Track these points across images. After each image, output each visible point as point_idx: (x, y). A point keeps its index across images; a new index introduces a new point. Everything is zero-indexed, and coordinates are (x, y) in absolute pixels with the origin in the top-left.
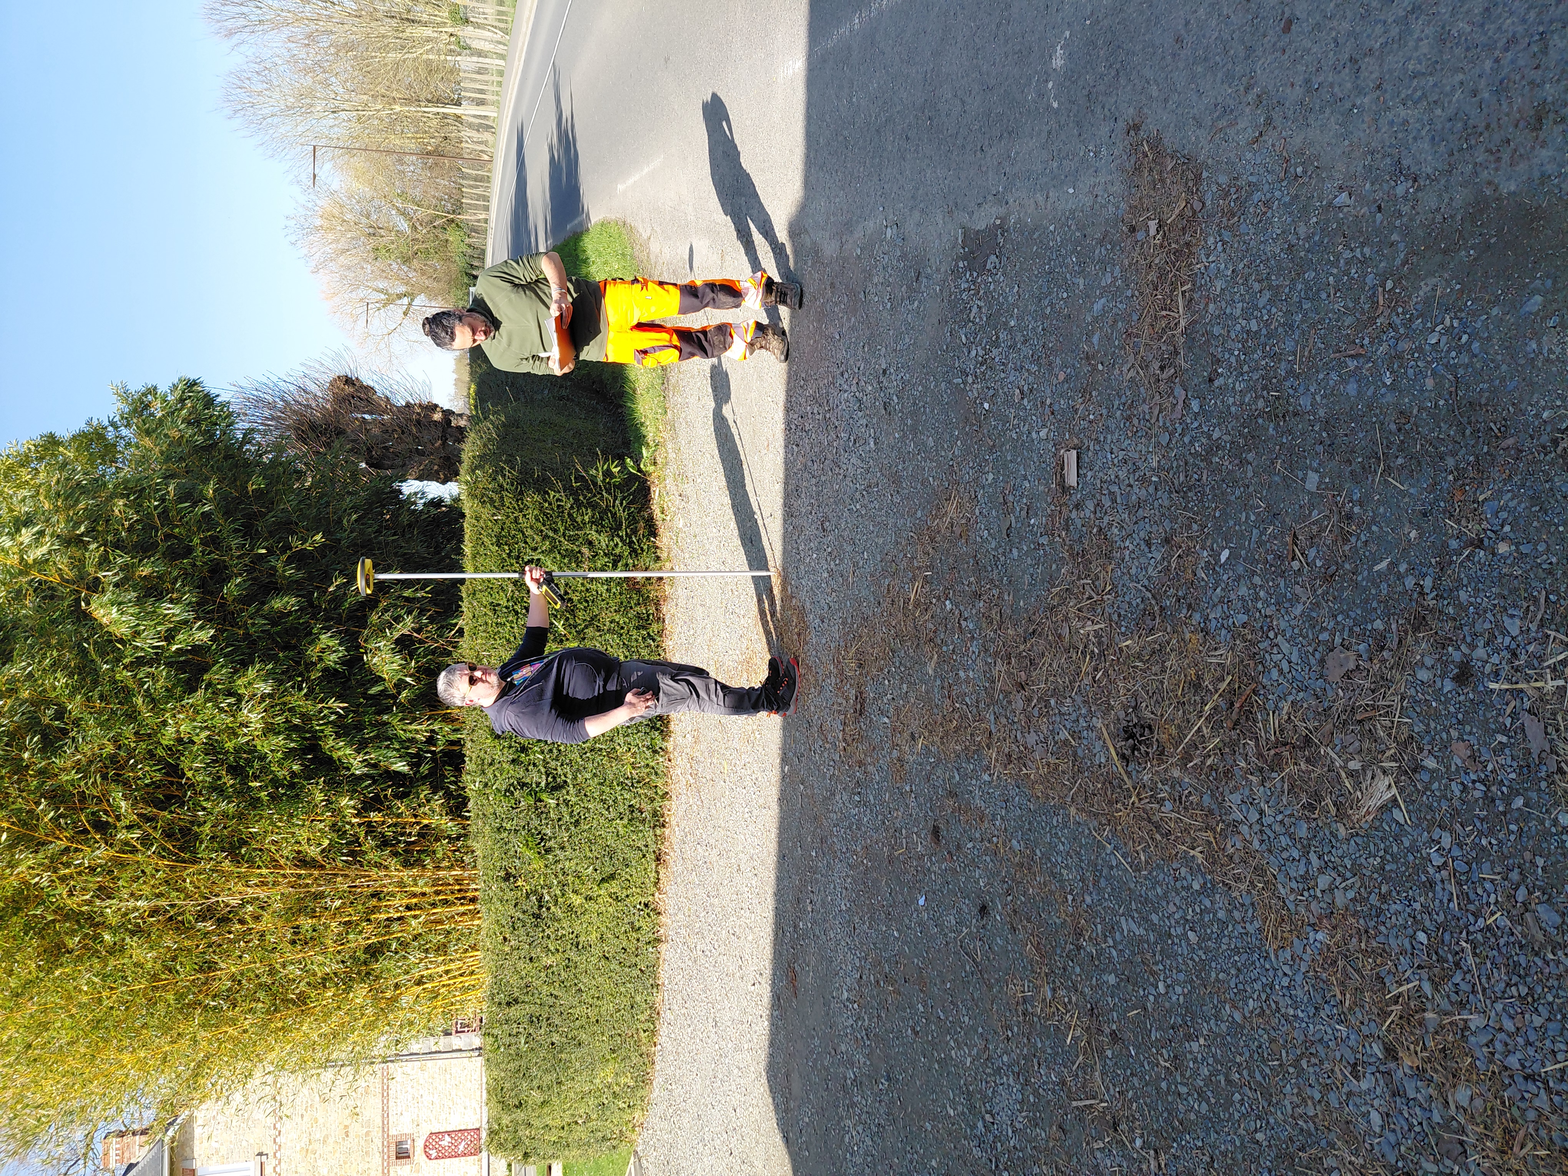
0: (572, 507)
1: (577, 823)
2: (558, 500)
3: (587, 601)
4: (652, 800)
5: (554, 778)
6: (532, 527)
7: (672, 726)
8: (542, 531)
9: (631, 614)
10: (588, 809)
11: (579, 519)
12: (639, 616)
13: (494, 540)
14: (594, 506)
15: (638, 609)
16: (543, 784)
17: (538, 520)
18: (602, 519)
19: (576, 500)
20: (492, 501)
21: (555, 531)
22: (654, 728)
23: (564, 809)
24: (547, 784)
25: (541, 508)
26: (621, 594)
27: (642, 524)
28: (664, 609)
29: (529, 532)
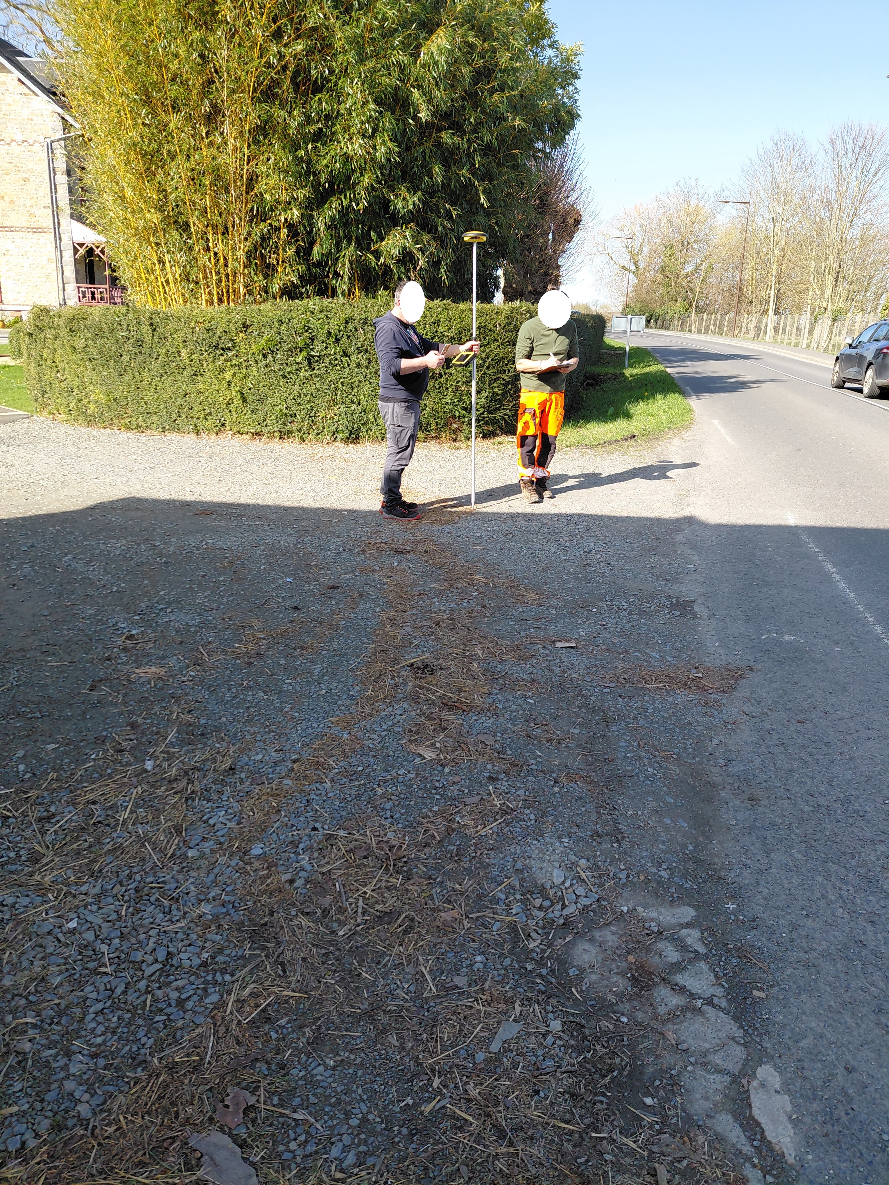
0: (504, 380)
1: (284, 377)
2: (509, 371)
3: (439, 388)
4: (299, 431)
5: (317, 361)
6: (491, 351)
7: (352, 446)
8: (488, 358)
9: (431, 419)
10: (294, 385)
11: (496, 384)
12: (429, 424)
13: (483, 324)
14: (504, 395)
15: (434, 424)
16: (312, 353)
17: (496, 355)
18: (496, 400)
19: (508, 383)
20: (509, 324)
21: (488, 368)
22: (351, 433)
23: (295, 367)
24: (313, 356)
25: (503, 358)
26: (444, 412)
27: (491, 429)
28: (433, 442)
29: (488, 349)
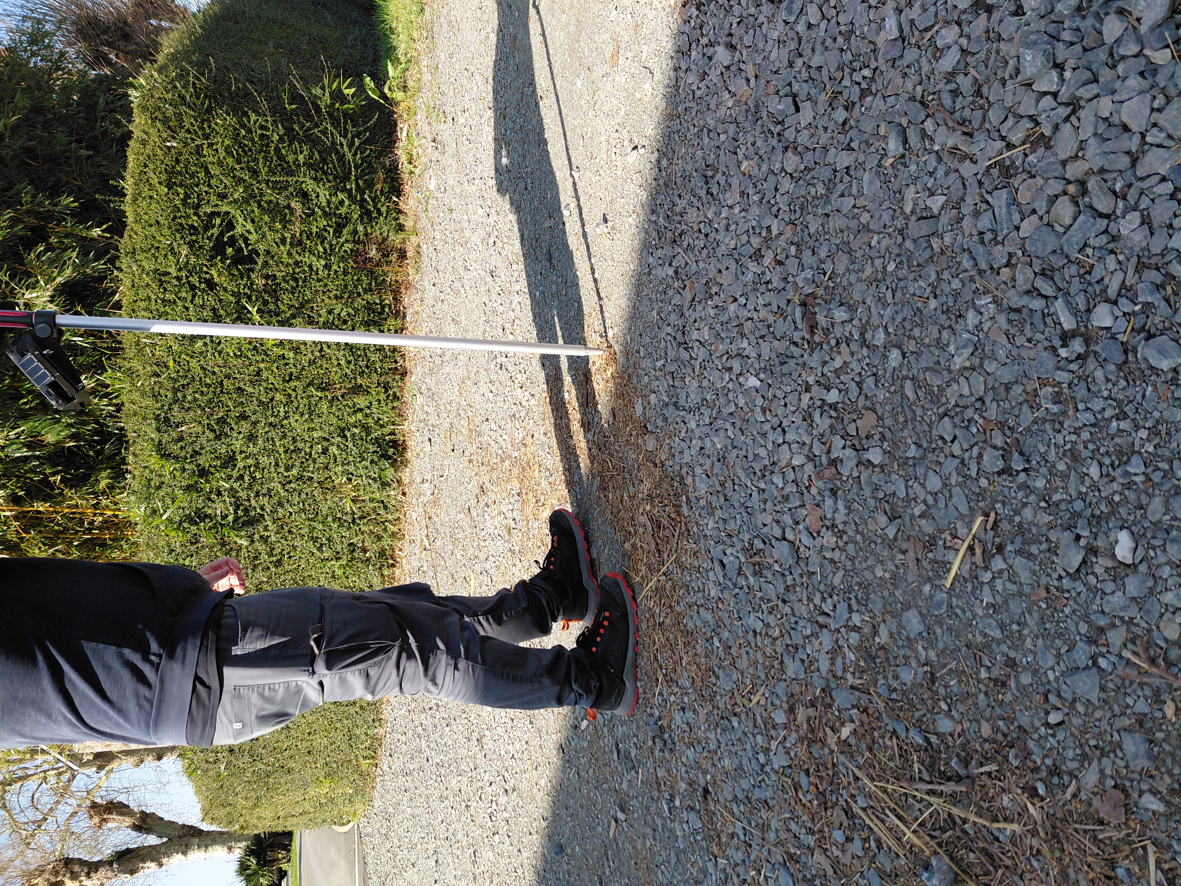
0: (281, 140)
1: (278, 563)
2: (262, 127)
3: (296, 280)
4: (379, 538)
5: (246, 510)
6: (220, 163)
7: (409, 455)
8: (233, 169)
9: (359, 302)
10: (294, 548)
11: (290, 158)
12: (369, 307)
13: (164, 177)
14: (313, 142)
15: (368, 297)
17: (229, 153)
18: (324, 160)
19: (289, 130)
20: (166, 121)
21: (255, 173)
24: (236, 519)
25: (236, 136)
26: (345, 273)
27: (381, 175)
28: (406, 301)
29: (214, 170)
